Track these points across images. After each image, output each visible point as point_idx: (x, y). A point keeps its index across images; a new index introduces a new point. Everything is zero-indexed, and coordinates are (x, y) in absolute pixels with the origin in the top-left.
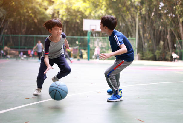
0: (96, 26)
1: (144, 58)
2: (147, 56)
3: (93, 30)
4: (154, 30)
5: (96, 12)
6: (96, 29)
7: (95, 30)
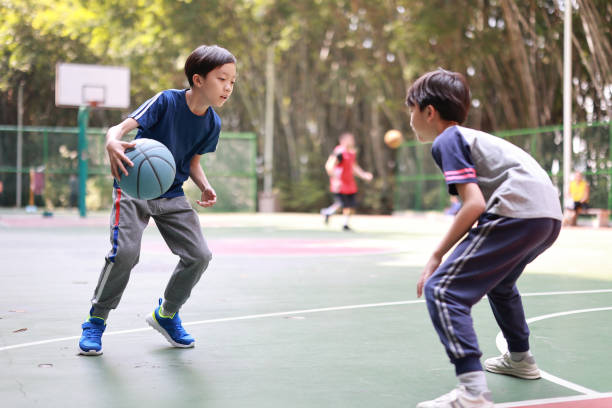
0: (104, 88)
1: (295, 204)
2: (302, 199)
3: (94, 104)
4: (328, 107)
5: (124, 41)
6: (104, 102)
7: (101, 105)
